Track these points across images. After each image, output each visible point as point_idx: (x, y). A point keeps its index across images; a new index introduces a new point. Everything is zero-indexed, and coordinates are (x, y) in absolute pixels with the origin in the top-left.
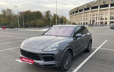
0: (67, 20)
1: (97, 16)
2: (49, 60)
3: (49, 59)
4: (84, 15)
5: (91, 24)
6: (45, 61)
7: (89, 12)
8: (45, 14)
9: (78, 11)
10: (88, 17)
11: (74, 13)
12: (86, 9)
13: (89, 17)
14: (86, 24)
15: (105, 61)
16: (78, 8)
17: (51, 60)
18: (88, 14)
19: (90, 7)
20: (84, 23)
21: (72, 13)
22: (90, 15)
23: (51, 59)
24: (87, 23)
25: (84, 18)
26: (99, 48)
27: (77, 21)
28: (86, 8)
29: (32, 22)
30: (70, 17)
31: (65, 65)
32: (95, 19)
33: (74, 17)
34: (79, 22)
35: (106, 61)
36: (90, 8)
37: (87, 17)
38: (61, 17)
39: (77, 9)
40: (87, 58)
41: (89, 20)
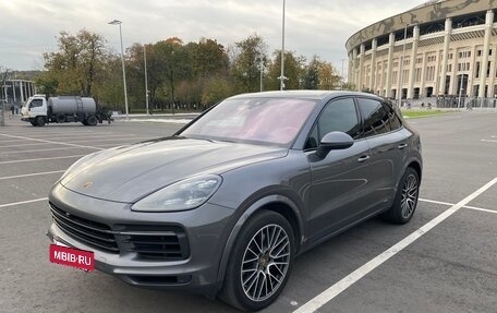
0: (337, 78)
1: (478, 59)
2: (162, 255)
3: (160, 247)
4: (416, 55)
5: (452, 96)
6: (142, 257)
7: (441, 40)
8: (239, 51)
9: (391, 37)
10: (436, 64)
11: (368, 46)
12: (425, 29)
13: (443, 62)
14: (425, 94)
15: (471, 269)
16: (387, 23)
17: (169, 255)
18: (436, 48)
19: (449, 15)
20: (417, 90)
21: (362, 48)
22: (444, 53)
23: (168, 247)
24: (430, 89)
25: (418, 66)
26: (462, 204)
27: (384, 84)
28: (429, 20)
29: (182, 88)
30: (351, 64)
31: (248, 284)
32: (470, 73)
33: (370, 62)
34: (393, 88)
35: (477, 270)
36: (448, 24)
37: (430, 64)
38: (307, 64)
39: (383, 26)
40: (383, 254)
41: (439, 78)
